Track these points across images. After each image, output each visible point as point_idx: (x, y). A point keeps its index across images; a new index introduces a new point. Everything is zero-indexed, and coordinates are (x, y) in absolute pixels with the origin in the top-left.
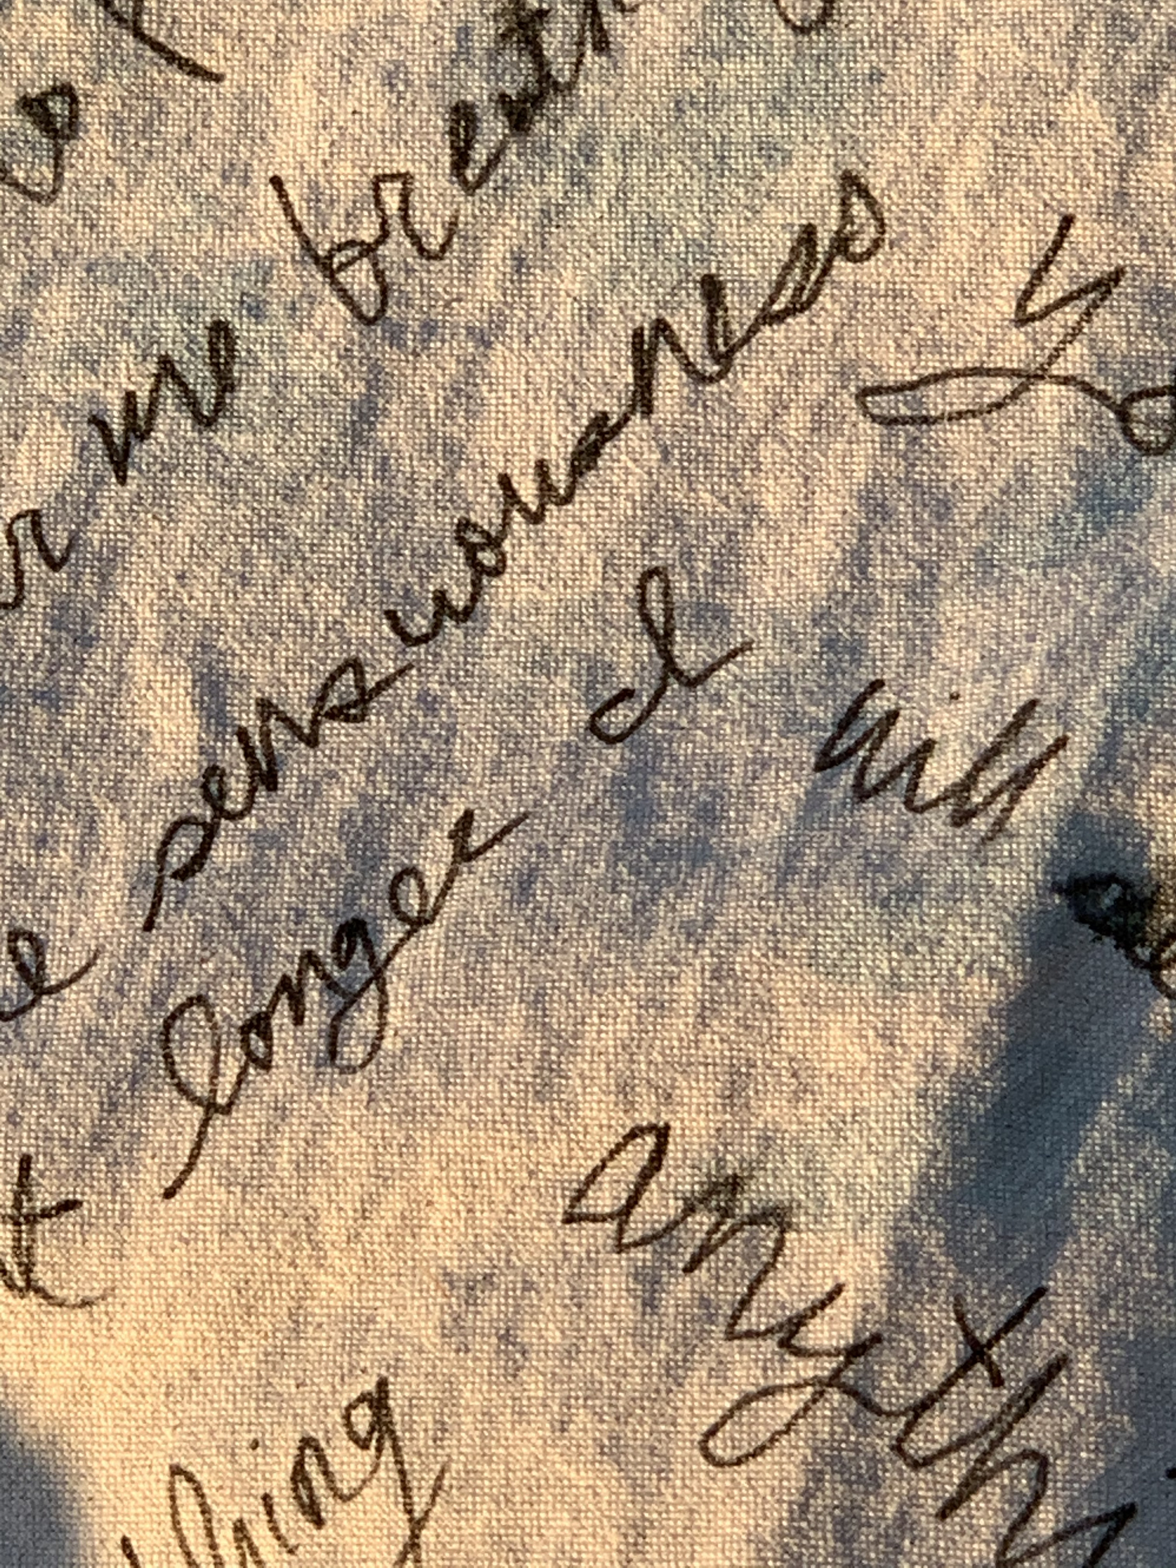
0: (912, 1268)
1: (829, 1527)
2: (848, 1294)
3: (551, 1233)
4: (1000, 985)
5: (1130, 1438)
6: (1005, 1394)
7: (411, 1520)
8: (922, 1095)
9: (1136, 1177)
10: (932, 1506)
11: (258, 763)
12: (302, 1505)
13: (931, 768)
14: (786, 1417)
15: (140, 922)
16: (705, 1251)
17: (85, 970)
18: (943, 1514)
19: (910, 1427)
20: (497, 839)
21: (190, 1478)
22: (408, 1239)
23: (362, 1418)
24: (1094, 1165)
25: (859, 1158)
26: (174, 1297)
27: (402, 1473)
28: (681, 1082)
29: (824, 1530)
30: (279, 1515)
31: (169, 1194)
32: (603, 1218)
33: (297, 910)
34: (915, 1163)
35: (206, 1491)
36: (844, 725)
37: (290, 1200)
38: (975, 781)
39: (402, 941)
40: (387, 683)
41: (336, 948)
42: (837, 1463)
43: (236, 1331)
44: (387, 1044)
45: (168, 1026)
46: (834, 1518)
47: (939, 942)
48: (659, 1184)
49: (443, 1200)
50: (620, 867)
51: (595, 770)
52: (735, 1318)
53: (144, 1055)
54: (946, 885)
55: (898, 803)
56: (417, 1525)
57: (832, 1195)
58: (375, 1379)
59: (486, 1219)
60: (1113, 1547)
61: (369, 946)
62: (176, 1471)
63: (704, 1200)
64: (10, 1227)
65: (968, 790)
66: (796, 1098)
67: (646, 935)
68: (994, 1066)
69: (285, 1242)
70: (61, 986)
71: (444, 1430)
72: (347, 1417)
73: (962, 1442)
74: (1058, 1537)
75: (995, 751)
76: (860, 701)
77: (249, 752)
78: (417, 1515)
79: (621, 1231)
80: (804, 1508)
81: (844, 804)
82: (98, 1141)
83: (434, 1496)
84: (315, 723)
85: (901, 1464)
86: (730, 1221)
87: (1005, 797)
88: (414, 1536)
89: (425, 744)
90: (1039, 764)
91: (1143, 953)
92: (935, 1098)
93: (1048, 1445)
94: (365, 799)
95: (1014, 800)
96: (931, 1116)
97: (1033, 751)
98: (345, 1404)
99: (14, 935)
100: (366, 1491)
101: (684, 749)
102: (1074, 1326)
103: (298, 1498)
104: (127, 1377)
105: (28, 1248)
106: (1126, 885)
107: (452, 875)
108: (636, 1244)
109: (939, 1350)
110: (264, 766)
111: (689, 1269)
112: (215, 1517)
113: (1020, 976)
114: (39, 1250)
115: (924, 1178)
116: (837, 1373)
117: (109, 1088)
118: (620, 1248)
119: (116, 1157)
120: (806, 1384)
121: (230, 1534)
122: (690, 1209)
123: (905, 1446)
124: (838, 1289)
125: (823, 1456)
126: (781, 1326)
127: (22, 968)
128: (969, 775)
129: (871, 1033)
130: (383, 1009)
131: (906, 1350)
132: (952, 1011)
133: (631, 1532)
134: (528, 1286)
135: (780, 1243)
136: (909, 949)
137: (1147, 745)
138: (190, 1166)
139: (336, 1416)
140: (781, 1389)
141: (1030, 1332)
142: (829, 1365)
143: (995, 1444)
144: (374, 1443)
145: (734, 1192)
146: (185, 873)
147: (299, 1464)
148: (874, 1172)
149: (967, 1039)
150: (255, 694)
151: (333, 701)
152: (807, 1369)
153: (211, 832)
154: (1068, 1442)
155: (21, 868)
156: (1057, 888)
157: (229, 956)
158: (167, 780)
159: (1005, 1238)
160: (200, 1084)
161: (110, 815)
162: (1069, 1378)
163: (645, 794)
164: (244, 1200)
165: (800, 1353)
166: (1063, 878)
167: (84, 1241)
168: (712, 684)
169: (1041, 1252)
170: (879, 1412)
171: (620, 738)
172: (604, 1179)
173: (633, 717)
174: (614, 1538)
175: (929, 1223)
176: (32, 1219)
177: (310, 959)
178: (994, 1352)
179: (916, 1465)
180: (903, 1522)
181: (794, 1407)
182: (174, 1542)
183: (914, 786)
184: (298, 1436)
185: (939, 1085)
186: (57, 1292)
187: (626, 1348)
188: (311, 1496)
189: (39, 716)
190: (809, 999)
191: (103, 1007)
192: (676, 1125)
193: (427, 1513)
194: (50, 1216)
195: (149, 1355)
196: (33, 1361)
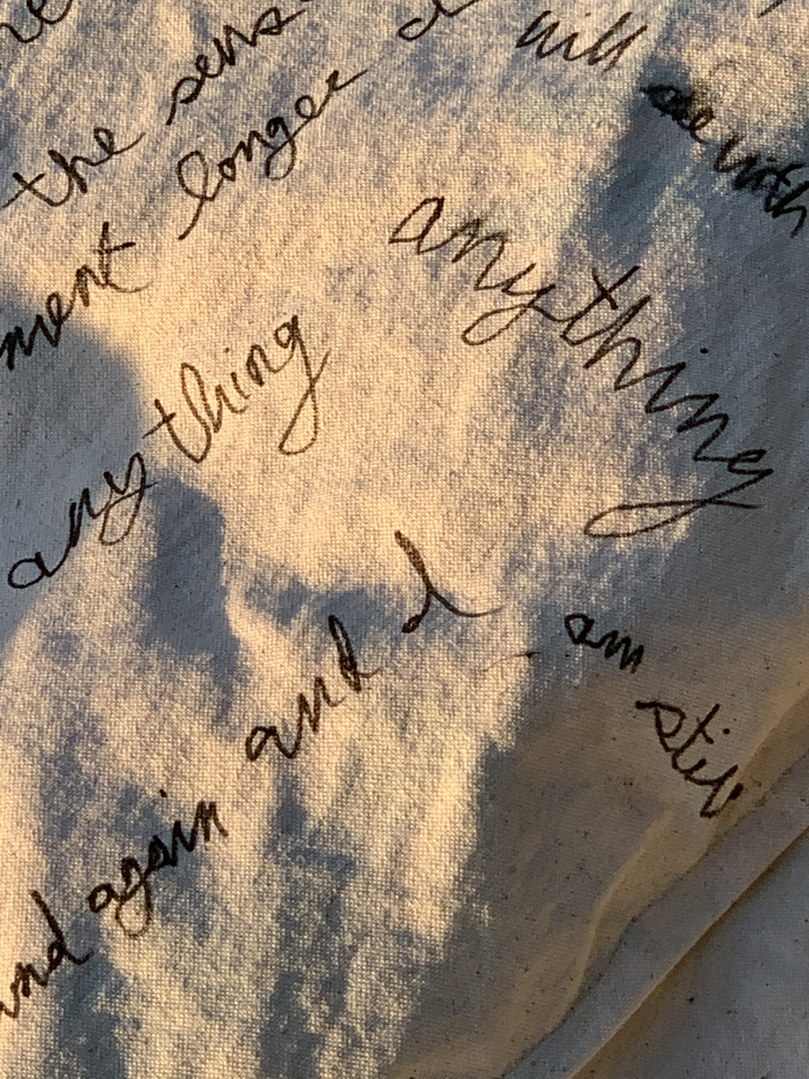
0: (570, 256)
1: (529, 371)
2: (538, 268)
3: (382, 248)
4: (614, 132)
5: (682, 334)
6: (618, 313)
7: (310, 379)
8: (575, 180)
9: (684, 219)
10: (582, 363)
11: (225, 53)
12: (252, 376)
13: (577, 43)
14: (506, 322)
15: (165, 120)
16: (463, 252)
17: (136, 142)
18: (587, 366)
19: (570, 327)
20: (352, 80)
21: (192, 368)
22: (308, 254)
23: (284, 335)
24: (663, 214)
25: (543, 209)
26: (185, 285)
27: (306, 358)
28: (450, 178)
29: (526, 373)
30: (240, 381)
31: (182, 238)
32: (410, 240)
33: (247, 114)
34: (571, 210)
35: (201, 374)
36: (530, 30)
37: (246, 237)
38: (600, 47)
39: (303, 125)
40: (292, 17)
41: (268, 128)
42: (532, 341)
43: (217, 300)
44: (296, 167)
45: (180, 164)
46: (531, 367)
47: (583, 114)
48: (439, 224)
49: (326, 234)
50: (416, 89)
51: (402, 52)
52: (479, 281)
53: (168, 177)
54: (586, 90)
55: (560, 58)
56: (313, 381)
57: (529, 226)
58: (291, 316)
59: (349, 244)
60: (674, 382)
61: (285, 129)
62: (184, 366)
63: (463, 229)
64: (98, 255)
65: (597, 49)
66: (509, 183)
67: (431, 115)
68: (611, 168)
69: (243, 256)
70: (122, 150)
71: (327, 337)
72: (276, 335)
73: (597, 333)
74: (646, 376)
75: (610, 33)
76: (539, 19)
77: (220, 49)
78: (313, 376)
79: (419, 246)
80: (516, 363)
81: (532, 60)
82: (144, 216)
83: (322, 368)
84: (254, 36)
85: (565, 343)
86: (475, 240)
87: (616, 52)
88: (312, 386)
89: (312, 44)
90: (633, 37)
91: (687, 122)
92: (581, 181)
93: (641, 336)
94: (281, 67)
95: (620, 53)
96: (580, 190)
97: (629, 33)
98: (275, 329)
99: (97, 131)
100: (286, 367)
101: (447, 42)
102: (653, 283)
103: (250, 373)
104: (159, 325)
105: (107, 265)
106: (677, 91)
107: (327, 98)
108: (427, 251)
109: (585, 293)
110: (228, 54)
111: (454, 261)
112: (205, 385)
113: (624, 128)
114: (113, 266)
115: (576, 216)
116: (532, 302)
117: (150, 192)
118: (419, 252)
119: (154, 222)
120: (516, 307)
121: (214, 393)
122: (455, 235)
123: (567, 336)
124: (533, 266)
125: (525, 339)
126: (503, 284)
127: (102, 145)
128: (596, 44)
129: (548, 154)
130: (293, 153)
131: (568, 293)
132: (589, 144)
133: (427, 377)
134: (371, 272)
135: (502, 249)
136: (567, 117)
137: (688, 29)
138: (193, 225)
139: (271, 334)
140: (503, 310)
141: (631, 285)
142: (528, 298)
143: (613, 335)
144: (290, 345)
145: (478, 226)
146: (187, 101)
147: (251, 358)
148: (551, 215)
149: (597, 156)
150: (223, 23)
151: (264, 25)
152: (517, 300)
153: (200, 83)
154: (651, 334)
155: (100, 101)
156: (642, 90)
157: (211, 133)
158: (177, 62)
159: (618, 244)
160: (198, 190)
161: (147, 77)
162: (651, 306)
163: (428, 60)
164: (222, 238)
165: (513, 294)
166: (646, 86)
167: (137, 261)
168: (462, 14)
169: (637, 251)
170: (554, 319)
171: (415, 38)
172: (410, 223)
173: (420, 30)
174: (417, 380)
175: (579, 236)
176: (109, 251)
177: (254, 134)
178: (613, 295)
179: (573, 344)
180: (566, 369)
181: (510, 318)
182: (183, 399)
183: (568, 50)
184: (250, 345)
185: (584, 176)
186: (122, 286)
187: (422, 295)
188: (257, 372)
189: (110, 33)
190: (516, 140)
191: (146, 158)
192: (447, 198)
193: (318, 375)
194: (118, 250)
195: (171, 313)
196: (109, 320)
